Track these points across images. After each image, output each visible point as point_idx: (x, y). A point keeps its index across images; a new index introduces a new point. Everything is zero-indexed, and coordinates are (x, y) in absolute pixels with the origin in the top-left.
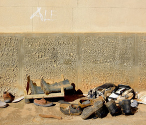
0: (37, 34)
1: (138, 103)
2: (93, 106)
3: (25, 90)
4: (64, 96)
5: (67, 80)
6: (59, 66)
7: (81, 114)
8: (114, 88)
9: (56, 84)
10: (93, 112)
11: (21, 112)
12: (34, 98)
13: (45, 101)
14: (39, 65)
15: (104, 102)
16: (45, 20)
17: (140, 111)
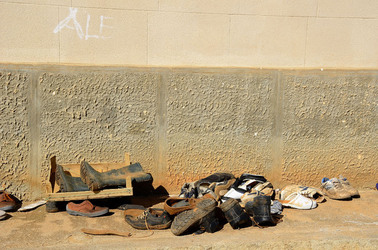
0: (69, 67)
1: (283, 207)
2: (195, 210)
3: (48, 182)
4: (132, 194)
5: (138, 165)
6: (118, 138)
7: (169, 227)
8: (234, 181)
9: (114, 171)
10: (196, 219)
11: (40, 226)
12: (67, 199)
13: (91, 206)
14: (74, 135)
15: (217, 203)
16: (87, 37)
17: (287, 219)
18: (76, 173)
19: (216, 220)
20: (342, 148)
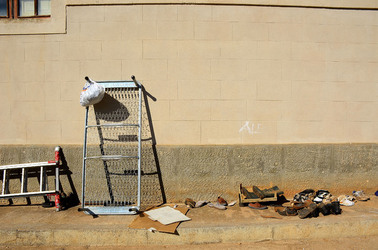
0: (245, 146)
4: (276, 200)
5: (276, 187)
7: (297, 215)
8: (316, 193)
9: (267, 190)
12: (249, 202)
13: (259, 205)
17: (344, 211)
18: (251, 190)
19: (315, 213)
20: (361, 178)
